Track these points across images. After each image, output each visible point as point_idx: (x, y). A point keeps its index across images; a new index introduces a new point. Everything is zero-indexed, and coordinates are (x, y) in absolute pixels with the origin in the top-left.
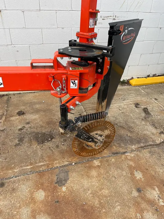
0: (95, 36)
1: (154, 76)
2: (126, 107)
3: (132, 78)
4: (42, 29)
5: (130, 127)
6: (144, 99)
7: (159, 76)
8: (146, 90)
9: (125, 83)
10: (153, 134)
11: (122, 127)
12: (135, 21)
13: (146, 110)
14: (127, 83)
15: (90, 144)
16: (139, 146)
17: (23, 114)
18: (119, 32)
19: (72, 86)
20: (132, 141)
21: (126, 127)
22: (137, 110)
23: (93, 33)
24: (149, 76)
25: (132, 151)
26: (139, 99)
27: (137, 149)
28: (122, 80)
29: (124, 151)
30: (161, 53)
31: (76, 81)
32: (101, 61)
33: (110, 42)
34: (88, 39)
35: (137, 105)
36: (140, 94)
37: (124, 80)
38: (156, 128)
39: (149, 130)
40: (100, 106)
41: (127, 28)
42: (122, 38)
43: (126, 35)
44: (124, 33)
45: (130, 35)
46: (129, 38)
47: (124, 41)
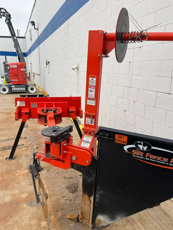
40: (87, 196)
41: (142, 143)
42: (128, 149)
43: (141, 151)
44: (134, 146)
45: (167, 160)
46: (161, 161)
47: (136, 155)
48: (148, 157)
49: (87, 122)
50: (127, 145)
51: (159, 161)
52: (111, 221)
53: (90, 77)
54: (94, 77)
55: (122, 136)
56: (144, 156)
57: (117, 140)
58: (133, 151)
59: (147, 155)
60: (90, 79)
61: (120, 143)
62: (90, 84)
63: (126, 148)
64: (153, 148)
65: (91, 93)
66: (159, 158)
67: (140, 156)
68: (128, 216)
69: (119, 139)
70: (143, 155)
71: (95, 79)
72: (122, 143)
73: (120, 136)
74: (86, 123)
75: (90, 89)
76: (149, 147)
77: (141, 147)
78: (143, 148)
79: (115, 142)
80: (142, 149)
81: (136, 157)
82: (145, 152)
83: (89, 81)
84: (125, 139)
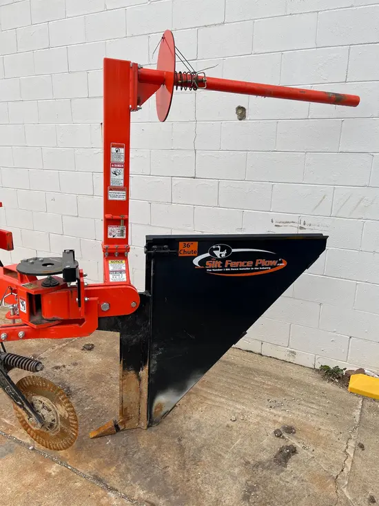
3: (361, 371)
25: (127, 497)
29: (117, 486)
31: (25, 303)
40: (132, 374)
41: (219, 247)
42: (200, 263)
43: (218, 260)
44: (208, 255)
45: (252, 262)
46: (245, 267)
47: (212, 269)
48: (229, 267)
49: (111, 234)
50: (198, 255)
51: (242, 267)
52: (179, 395)
53: (113, 146)
54: (122, 147)
55: (190, 243)
56: (223, 265)
57: (182, 252)
58: (207, 263)
59: (227, 263)
60: (113, 150)
61: (187, 255)
62: (113, 159)
63: (196, 261)
64: (234, 250)
65: (117, 177)
66: (242, 264)
67: (218, 268)
68: (205, 373)
69: (186, 249)
70: (221, 265)
71: (122, 150)
72: (191, 255)
73: (187, 243)
74: (109, 237)
75: (112, 170)
76: (229, 251)
77: (217, 253)
78: (221, 255)
79: (180, 255)
80: (219, 257)
81: (212, 272)
82: (223, 260)
83: (112, 154)
84: (195, 246)
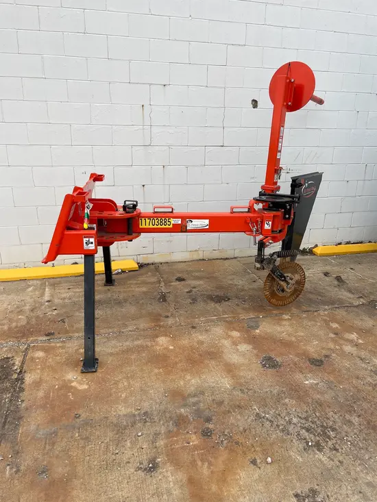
0: (279, 188)
1: (348, 243)
2: (312, 275)
3: (316, 246)
4: (204, 184)
5: (320, 292)
6: (336, 269)
7: (353, 243)
8: (338, 260)
9: (307, 252)
10: (350, 298)
11: (310, 292)
12: (315, 175)
13: (339, 279)
14: (310, 252)
15: (282, 283)
16: (333, 306)
17: (184, 280)
18: (301, 185)
19: (267, 227)
20: (324, 303)
21: (315, 292)
22: (327, 279)
23: (275, 186)
24: (340, 244)
25: (325, 310)
26: (328, 268)
27: (332, 309)
28: (301, 248)
29: (315, 309)
30: (353, 212)
31: (270, 223)
32: (288, 207)
33: (293, 192)
34: (273, 191)
35: (326, 274)
36: (330, 264)
37: (304, 249)
38: (353, 294)
39: (344, 295)
